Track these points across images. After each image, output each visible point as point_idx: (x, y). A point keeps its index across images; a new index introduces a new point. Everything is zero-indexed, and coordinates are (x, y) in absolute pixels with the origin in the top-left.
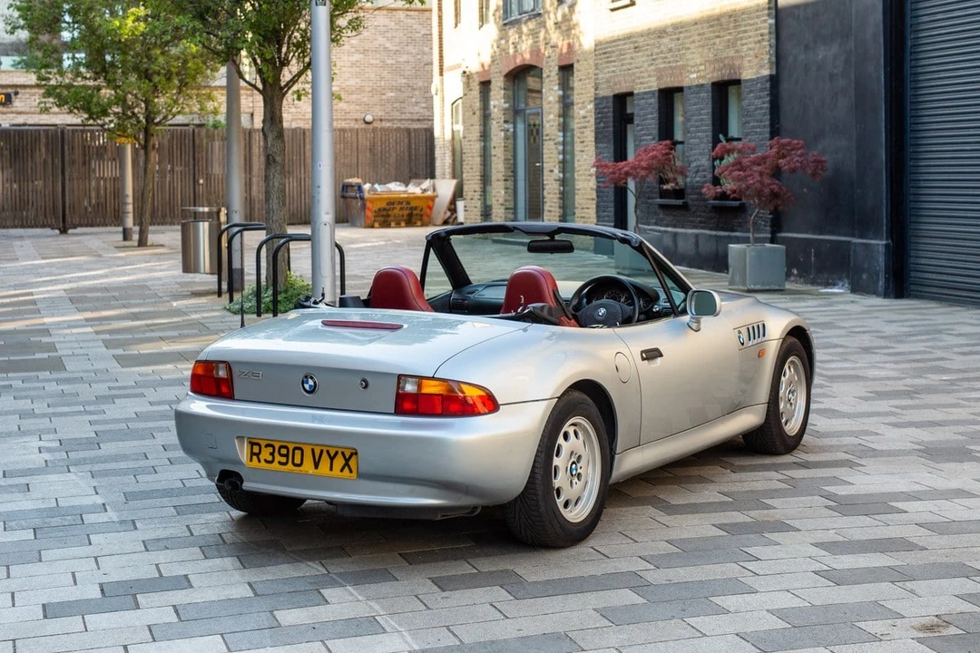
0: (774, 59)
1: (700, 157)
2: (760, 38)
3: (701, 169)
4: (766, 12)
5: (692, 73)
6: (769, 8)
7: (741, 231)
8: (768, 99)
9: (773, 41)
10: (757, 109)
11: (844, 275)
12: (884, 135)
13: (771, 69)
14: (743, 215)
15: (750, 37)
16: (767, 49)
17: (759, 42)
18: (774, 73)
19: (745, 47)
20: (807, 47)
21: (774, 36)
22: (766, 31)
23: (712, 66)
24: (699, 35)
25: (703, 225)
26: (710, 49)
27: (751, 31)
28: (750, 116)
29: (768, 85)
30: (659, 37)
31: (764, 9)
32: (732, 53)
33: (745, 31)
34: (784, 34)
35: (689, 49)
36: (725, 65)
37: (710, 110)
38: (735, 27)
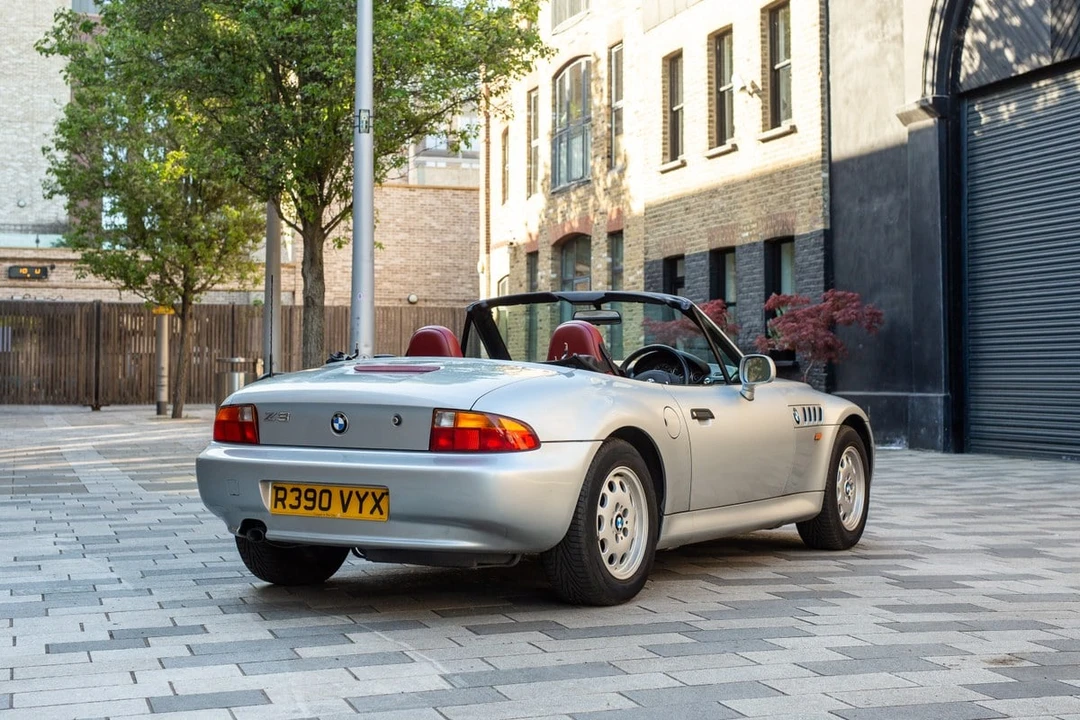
0: (828, 213)
1: (752, 318)
2: (814, 192)
3: (753, 329)
4: (820, 165)
5: (744, 231)
6: (823, 162)
8: (823, 253)
9: (827, 195)
10: (810, 265)
11: (901, 431)
12: (941, 284)
13: (825, 223)
15: (803, 192)
16: (821, 203)
17: (813, 196)
18: (828, 227)
19: (798, 203)
20: (861, 200)
21: (827, 190)
22: (820, 185)
23: (765, 224)
24: (752, 192)
26: (762, 206)
27: (804, 185)
28: (804, 272)
29: (822, 240)
30: (711, 197)
31: (817, 163)
32: (785, 209)
33: (799, 187)
34: (838, 188)
35: (741, 207)
36: (777, 222)
37: (763, 269)
38: (788, 183)
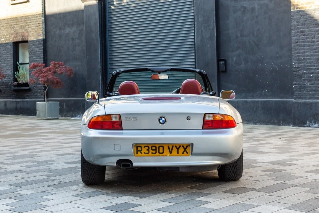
0: (44, 33)
1: (6, 71)
2: (38, 25)
3: (7, 75)
4: (41, 15)
5: (2, 38)
6: (42, 14)
7: (28, 99)
8: (42, 48)
9: (44, 26)
10: (36, 52)
11: (81, 112)
12: (100, 60)
13: (43, 36)
14: (30, 92)
15: (32, 24)
16: (42, 29)
17: (37, 26)
18: (44, 38)
19: (30, 28)
20: (60, 29)
21: (44, 24)
22: (41, 22)
23: (13, 36)
24: (6, 24)
25: (8, 97)
26: (12, 29)
27: (33, 22)
28: (33, 54)
29: (42, 42)
31: (40, 14)
32: (23, 31)
33: (30, 22)
34: (49, 23)
36: (19, 36)
37: (12, 53)
38: (25, 21)
